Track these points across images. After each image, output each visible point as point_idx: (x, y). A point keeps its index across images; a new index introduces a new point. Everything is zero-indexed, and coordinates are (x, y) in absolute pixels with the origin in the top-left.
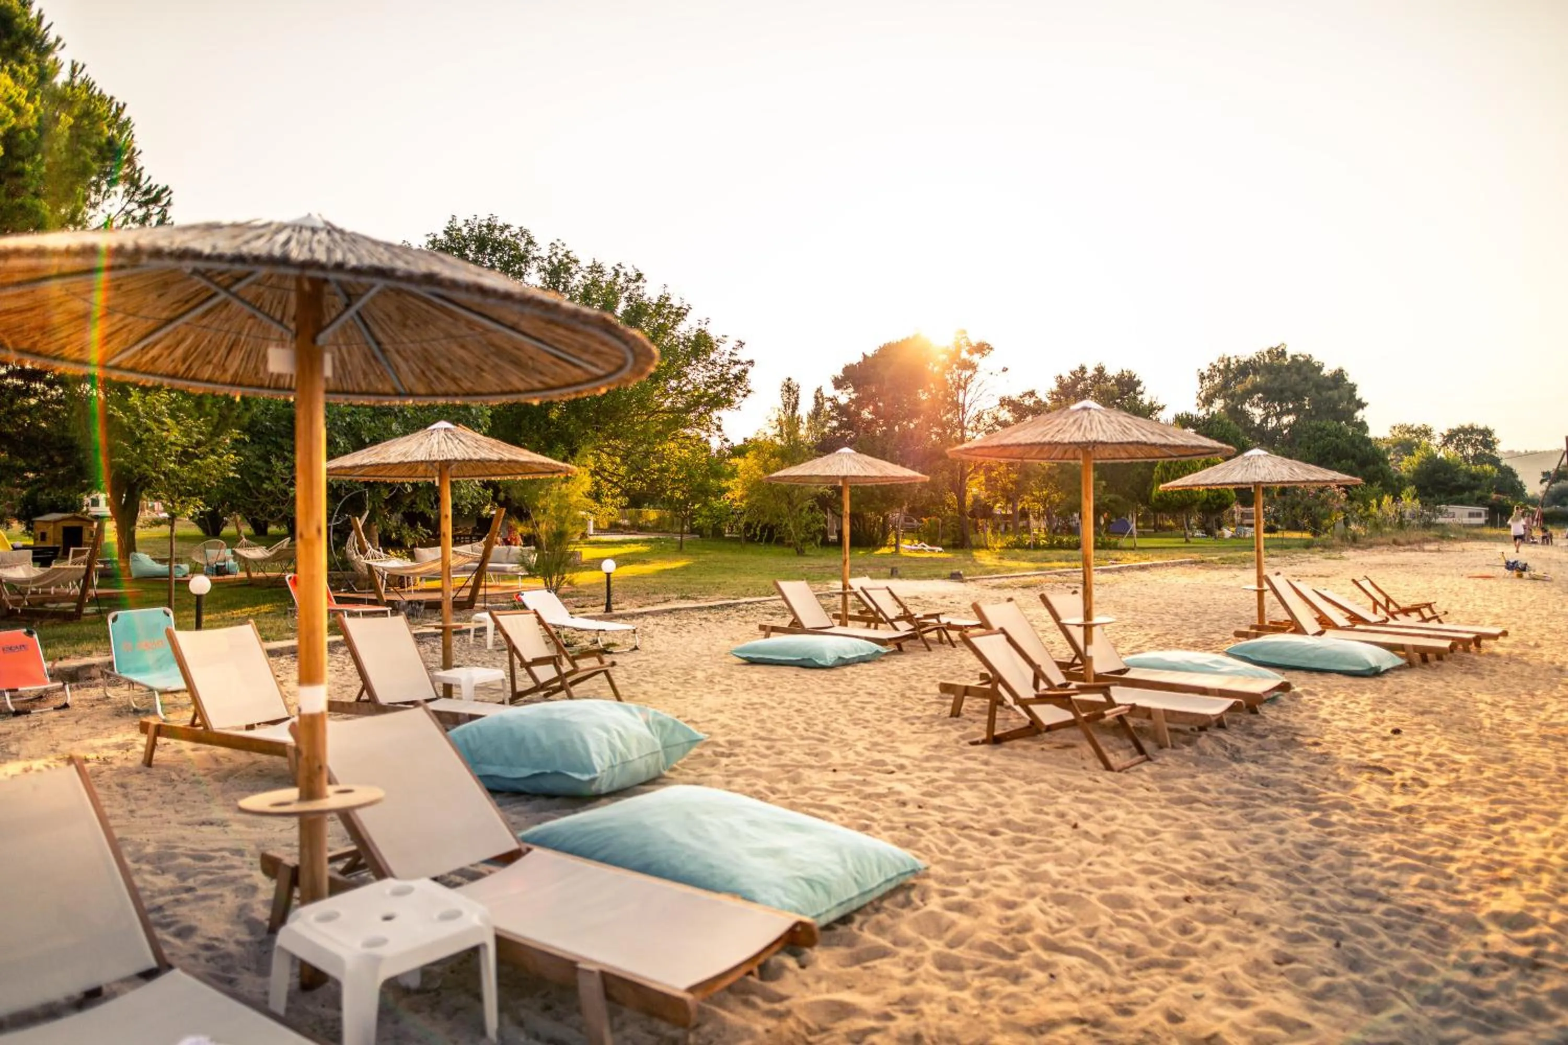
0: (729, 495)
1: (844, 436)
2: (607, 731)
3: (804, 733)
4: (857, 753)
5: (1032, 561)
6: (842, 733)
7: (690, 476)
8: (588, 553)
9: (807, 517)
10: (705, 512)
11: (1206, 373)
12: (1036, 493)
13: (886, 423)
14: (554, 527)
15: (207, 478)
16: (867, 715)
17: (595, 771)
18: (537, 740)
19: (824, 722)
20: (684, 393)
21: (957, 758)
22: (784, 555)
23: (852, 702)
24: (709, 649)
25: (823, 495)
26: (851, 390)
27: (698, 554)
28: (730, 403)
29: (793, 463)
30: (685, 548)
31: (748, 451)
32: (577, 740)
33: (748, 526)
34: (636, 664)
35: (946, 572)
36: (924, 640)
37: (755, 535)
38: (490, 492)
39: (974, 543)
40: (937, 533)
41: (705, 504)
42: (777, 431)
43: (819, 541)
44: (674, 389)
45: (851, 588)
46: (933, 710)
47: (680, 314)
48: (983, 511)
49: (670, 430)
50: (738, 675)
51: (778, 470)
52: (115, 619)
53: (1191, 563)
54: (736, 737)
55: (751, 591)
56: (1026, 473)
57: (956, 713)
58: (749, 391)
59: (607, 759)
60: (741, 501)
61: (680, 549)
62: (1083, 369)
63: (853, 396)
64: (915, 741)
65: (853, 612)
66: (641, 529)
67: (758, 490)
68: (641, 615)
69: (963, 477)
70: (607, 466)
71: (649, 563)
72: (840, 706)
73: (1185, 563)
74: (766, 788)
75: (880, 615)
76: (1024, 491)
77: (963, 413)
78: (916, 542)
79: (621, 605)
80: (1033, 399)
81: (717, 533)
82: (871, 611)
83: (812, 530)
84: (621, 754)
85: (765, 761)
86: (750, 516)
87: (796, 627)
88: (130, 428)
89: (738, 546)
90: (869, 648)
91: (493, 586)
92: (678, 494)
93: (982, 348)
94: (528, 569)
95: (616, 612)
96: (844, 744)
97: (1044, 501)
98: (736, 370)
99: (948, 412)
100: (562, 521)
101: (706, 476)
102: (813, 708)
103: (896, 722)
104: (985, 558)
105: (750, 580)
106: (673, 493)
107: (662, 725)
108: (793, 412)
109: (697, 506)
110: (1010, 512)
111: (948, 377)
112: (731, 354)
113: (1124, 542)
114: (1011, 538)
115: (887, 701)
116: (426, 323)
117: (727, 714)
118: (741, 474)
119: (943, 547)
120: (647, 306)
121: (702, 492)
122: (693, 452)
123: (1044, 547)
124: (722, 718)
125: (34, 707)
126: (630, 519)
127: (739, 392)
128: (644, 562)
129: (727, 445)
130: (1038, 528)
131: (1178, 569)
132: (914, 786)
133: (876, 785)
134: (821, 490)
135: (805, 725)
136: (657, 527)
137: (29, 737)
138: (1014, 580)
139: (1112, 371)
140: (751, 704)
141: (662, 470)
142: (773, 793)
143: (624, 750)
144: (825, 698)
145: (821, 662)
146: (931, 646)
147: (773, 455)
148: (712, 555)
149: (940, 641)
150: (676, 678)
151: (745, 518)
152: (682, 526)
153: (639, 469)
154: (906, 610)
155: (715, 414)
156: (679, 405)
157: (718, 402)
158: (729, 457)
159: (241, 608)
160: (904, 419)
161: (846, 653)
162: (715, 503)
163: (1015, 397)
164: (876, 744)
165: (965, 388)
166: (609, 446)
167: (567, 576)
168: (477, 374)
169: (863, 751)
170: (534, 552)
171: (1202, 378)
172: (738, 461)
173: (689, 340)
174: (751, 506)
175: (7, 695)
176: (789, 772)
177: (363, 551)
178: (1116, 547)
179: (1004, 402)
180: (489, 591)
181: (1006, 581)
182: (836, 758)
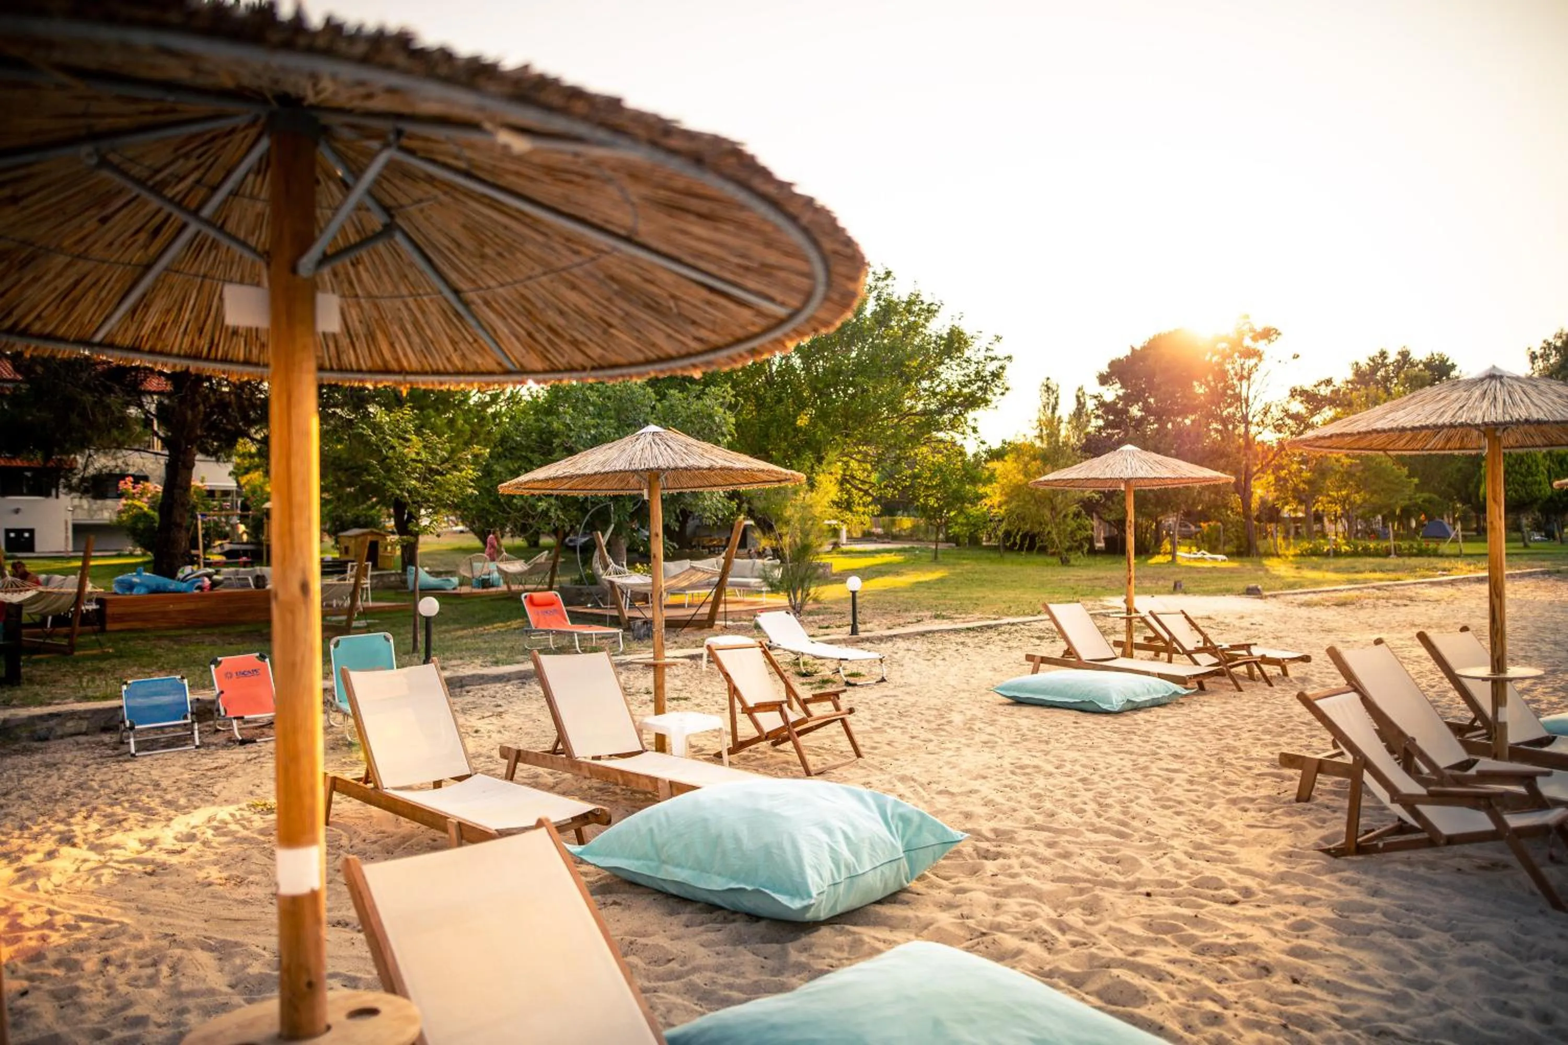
0: (985, 501)
1: (1110, 436)
2: (829, 832)
3: (1095, 820)
4: (1179, 865)
5: (1337, 570)
6: (1148, 822)
7: (945, 482)
8: (838, 564)
9: (1072, 524)
10: (961, 520)
11: (1538, 354)
12: (1334, 494)
13: (1159, 420)
14: (798, 540)
15: (446, 495)
16: (1177, 792)
17: (810, 896)
18: (737, 840)
19: (1121, 802)
20: (937, 394)
21: (1326, 879)
22: (1048, 564)
23: (1154, 769)
24: (968, 682)
25: (1090, 499)
26: (1118, 385)
27: (954, 564)
28: (986, 402)
29: (1056, 467)
30: (939, 556)
31: (1006, 454)
32: (788, 847)
33: (1007, 534)
34: (882, 701)
35: (1241, 586)
36: (1232, 677)
37: (1015, 544)
38: (734, 504)
39: (1262, 550)
40: (1217, 539)
41: (961, 511)
42: (1037, 432)
43: (1085, 549)
44: (925, 390)
45: (1136, 611)
46: (1267, 789)
47: (931, 312)
48: (1271, 514)
49: (923, 434)
50: (1003, 721)
51: (1040, 474)
52: (336, 645)
53: (1543, 573)
54: (1006, 824)
55: (1013, 610)
56: (1322, 471)
57: (1304, 796)
58: (1007, 389)
59: (827, 875)
60: (1000, 507)
61: (936, 558)
62: (1383, 354)
63: (1121, 392)
64: (1257, 840)
65: (1139, 639)
66: (895, 538)
67: (1018, 495)
68: (890, 638)
69: (1248, 477)
70: (859, 474)
71: (902, 574)
72: (1138, 776)
73: (1535, 573)
74: (1051, 921)
75: (1175, 645)
76: (1319, 491)
77: (1247, 406)
78: (1194, 549)
79: (869, 626)
80: (1331, 388)
81: (974, 541)
82: (1164, 640)
83: (1078, 537)
84: (848, 867)
85: (1045, 869)
86: (1009, 524)
87: (1070, 659)
88: (377, 446)
89: (997, 555)
90: (1163, 688)
91: (735, 602)
92: (932, 502)
93: (1268, 334)
94: (771, 585)
95: (863, 635)
96: (1157, 845)
97: (1344, 501)
98: (992, 366)
99: (1230, 405)
100: (806, 534)
101: (961, 482)
102: (1103, 777)
103: (1221, 805)
104: (1280, 568)
105: (1011, 594)
106: (926, 500)
107: (905, 820)
108: (1053, 412)
109: (952, 514)
110: (1300, 515)
111: (1229, 367)
112: (988, 349)
113: (1445, 547)
114: (1306, 545)
115: (1202, 769)
116: (510, 248)
117: (992, 783)
118: (1000, 479)
119: (1227, 554)
120: (897, 304)
121: (957, 499)
122: (948, 457)
123: (1346, 555)
124: (986, 789)
125: (262, 735)
126: (883, 527)
127: (996, 390)
128: (897, 574)
129: (984, 447)
130: (1336, 532)
131: (1529, 582)
132: (1274, 934)
133: (1216, 927)
134: (1087, 494)
135: (1095, 806)
136: (912, 536)
137: (240, 773)
138: (1325, 595)
139: (1419, 355)
140: (1022, 767)
141: (915, 476)
142: (1063, 931)
143: (851, 859)
144: (1115, 760)
145: (1106, 707)
146: (1240, 682)
147: (1034, 458)
148: (969, 566)
149: (1251, 677)
150: (928, 721)
151: (1003, 527)
152: (937, 535)
153: (891, 476)
154: (1206, 639)
155: (971, 415)
156: (932, 407)
157: (972, 402)
158: (986, 461)
159: (493, 623)
160: (1178, 415)
161: (1137, 696)
162: (972, 511)
163: (1308, 387)
164: (1200, 846)
165: (1249, 378)
166: (860, 452)
167: (812, 590)
168: (605, 332)
169: (1185, 859)
170: (778, 567)
171: (1533, 357)
172: (995, 465)
173: (941, 338)
174: (1010, 513)
175: (235, 722)
176: (1081, 891)
177: (606, 567)
178: (1436, 554)
179: (1294, 393)
180: (730, 607)
181: (1316, 598)
182: (1147, 872)
